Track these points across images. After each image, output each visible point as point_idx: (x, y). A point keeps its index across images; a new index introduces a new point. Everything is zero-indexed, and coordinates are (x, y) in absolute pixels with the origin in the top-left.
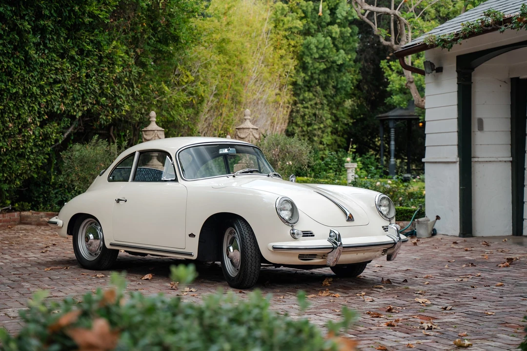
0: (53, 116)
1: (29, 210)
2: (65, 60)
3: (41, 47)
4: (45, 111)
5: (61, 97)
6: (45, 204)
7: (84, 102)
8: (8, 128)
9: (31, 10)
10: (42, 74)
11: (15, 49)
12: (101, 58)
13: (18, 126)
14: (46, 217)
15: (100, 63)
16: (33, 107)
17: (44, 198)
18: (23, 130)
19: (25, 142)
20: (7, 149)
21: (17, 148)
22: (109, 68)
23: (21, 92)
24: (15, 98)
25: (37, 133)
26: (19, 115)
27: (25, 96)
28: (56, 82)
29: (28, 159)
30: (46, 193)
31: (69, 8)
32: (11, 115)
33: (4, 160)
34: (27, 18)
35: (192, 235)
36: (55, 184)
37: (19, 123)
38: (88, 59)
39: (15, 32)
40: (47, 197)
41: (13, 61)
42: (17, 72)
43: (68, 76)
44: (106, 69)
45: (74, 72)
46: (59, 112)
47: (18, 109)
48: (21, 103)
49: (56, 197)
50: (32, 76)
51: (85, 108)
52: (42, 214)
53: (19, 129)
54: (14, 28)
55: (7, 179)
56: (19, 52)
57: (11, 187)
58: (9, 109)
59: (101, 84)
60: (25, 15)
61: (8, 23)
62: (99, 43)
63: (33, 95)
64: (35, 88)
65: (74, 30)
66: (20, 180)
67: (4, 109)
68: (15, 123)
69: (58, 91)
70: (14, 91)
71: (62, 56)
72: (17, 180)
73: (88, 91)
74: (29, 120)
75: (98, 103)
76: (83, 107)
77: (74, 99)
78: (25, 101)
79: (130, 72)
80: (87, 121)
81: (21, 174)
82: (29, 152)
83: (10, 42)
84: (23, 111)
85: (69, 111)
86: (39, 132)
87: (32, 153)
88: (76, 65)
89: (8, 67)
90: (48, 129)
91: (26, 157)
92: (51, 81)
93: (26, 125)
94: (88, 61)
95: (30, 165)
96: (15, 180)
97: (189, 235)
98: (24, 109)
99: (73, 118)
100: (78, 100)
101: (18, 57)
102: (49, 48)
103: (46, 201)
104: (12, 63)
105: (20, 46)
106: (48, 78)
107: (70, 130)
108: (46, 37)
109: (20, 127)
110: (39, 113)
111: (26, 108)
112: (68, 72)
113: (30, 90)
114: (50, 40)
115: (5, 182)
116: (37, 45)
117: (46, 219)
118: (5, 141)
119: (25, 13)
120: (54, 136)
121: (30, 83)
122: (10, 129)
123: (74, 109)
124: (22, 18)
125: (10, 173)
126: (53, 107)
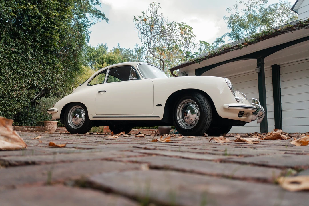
0: (33, 87)
1: (18, 125)
2: (41, 64)
3: (33, 55)
4: (30, 83)
5: (38, 79)
6: (25, 123)
7: (45, 84)
8: (14, 87)
9: (32, 37)
10: (32, 67)
11: (23, 52)
12: (54, 67)
13: (19, 88)
14: (26, 128)
15: (53, 69)
16: (26, 80)
17: (25, 121)
18: (21, 90)
19: (21, 95)
20: (13, 96)
21: (17, 97)
22: (56, 72)
23: (22, 72)
24: (19, 75)
25: (26, 92)
26: (20, 83)
27: (23, 75)
28: (36, 72)
29: (21, 103)
30: (26, 119)
31: (47, 41)
32: (17, 82)
33: (11, 101)
34: (29, 40)
35: (159, 105)
36: (30, 116)
37: (19, 87)
38: (50, 66)
39: (24, 44)
40: (26, 121)
41: (21, 57)
42: (22, 63)
43: (41, 71)
44: (55, 72)
45: (44, 70)
46: (36, 85)
47: (20, 80)
48: (22, 77)
49: (29, 121)
50: (27, 66)
51: (46, 86)
52: (24, 127)
53: (19, 89)
54: (24, 43)
55: (11, 110)
56: (24, 54)
57: (12, 114)
58: (16, 79)
59: (53, 78)
60: (29, 38)
61: (21, 40)
62: (54, 61)
63: (26, 75)
64: (28, 72)
65: (46, 52)
66: (16, 111)
67: (14, 78)
68: (18, 85)
69: (36, 76)
70: (20, 71)
71: (40, 62)
72: (15, 111)
73: (48, 79)
74: (24, 86)
75: (50, 85)
76: (45, 86)
77: (42, 81)
78: (23, 77)
79: (62, 77)
80: (44, 93)
81: (17, 109)
82: (22, 100)
83: (21, 49)
84: (22, 81)
85: (40, 86)
86: (27, 92)
87: (23, 100)
88: (45, 68)
89: (19, 59)
90: (31, 91)
91: (20, 102)
92: (35, 71)
93: (22, 88)
94: (49, 67)
95: (21, 106)
96: (14, 111)
97: (157, 105)
98: (22, 80)
99: (40, 89)
100: (43, 82)
101: (23, 56)
102: (36, 56)
103: (26, 123)
104: (21, 58)
105: (25, 52)
106: (34, 70)
107: (39, 94)
108: (36, 51)
109: (20, 88)
110: (28, 84)
111: (23, 80)
112: (42, 69)
113: (26, 72)
114: (37, 53)
115: (10, 111)
116: (31, 54)
117: (26, 129)
118: (13, 93)
119: (29, 37)
120: (32, 95)
121: (26, 69)
122: (16, 87)
123: (41, 85)
124: (28, 39)
125: (13, 107)
126: (34, 83)
